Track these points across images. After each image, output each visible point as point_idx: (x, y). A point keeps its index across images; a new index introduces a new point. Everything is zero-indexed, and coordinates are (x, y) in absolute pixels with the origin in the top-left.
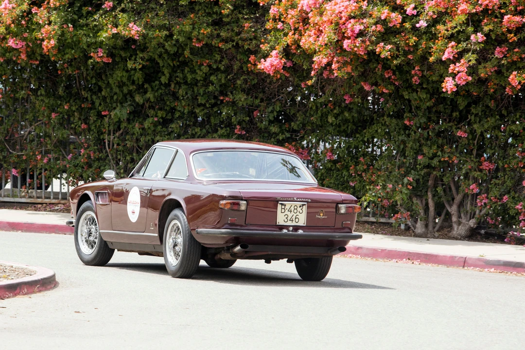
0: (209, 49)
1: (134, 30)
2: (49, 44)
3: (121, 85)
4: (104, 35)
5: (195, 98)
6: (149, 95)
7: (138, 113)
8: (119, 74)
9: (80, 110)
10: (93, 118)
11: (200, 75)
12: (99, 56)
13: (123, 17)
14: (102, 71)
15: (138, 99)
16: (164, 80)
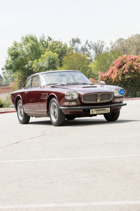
0: (138, 78)
1: (129, 77)
2: (120, 79)
3: (130, 83)
4: (126, 78)
5: (137, 83)
6: (133, 84)
7: (132, 86)
8: (129, 82)
9: (126, 87)
10: (127, 87)
11: (138, 81)
12: (126, 80)
13: (128, 75)
14: (127, 82)
15: (131, 85)
16: (134, 82)
